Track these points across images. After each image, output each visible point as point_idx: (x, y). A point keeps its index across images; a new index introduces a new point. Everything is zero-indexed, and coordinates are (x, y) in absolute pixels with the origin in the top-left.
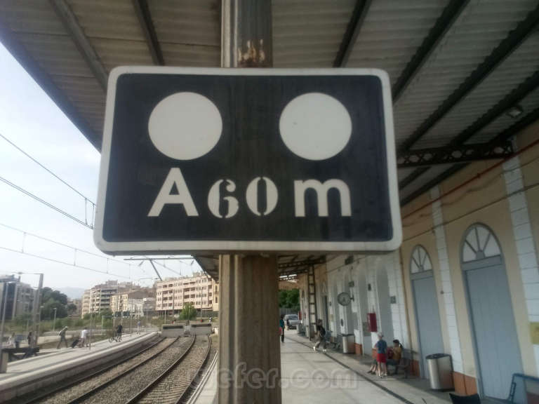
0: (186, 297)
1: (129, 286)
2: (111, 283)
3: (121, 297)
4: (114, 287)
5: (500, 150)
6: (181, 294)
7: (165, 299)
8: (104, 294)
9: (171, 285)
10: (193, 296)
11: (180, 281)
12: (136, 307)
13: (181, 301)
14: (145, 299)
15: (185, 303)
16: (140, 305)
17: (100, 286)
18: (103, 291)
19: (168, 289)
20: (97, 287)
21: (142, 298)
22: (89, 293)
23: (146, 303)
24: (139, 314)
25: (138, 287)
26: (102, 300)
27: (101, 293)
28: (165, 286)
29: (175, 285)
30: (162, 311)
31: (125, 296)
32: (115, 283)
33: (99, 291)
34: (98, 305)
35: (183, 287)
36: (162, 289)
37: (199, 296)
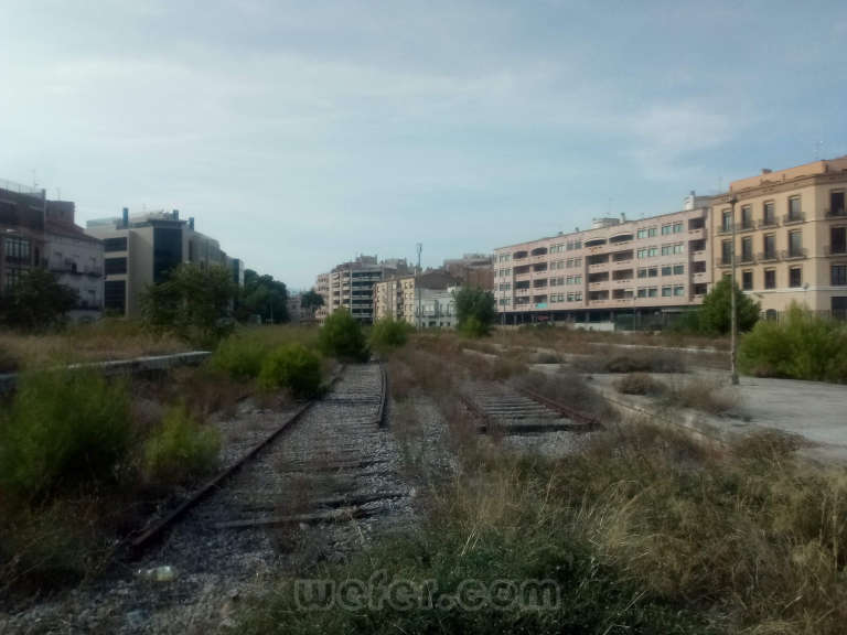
0: (597, 277)
2: (367, 260)
3: (399, 285)
4: (376, 268)
6: (579, 270)
7: (523, 285)
8: (356, 279)
9: (541, 252)
11: (573, 239)
12: (436, 305)
13: (577, 288)
14: (451, 290)
16: (445, 301)
17: (347, 266)
18: (355, 275)
19: (531, 260)
20: (339, 268)
21: (445, 288)
22: (327, 280)
24: (445, 320)
26: (355, 293)
27: (353, 280)
28: (521, 255)
29: (557, 249)
30: (514, 313)
31: (407, 282)
32: (373, 260)
33: (348, 275)
35: (587, 251)
36: (512, 263)
37: (653, 272)
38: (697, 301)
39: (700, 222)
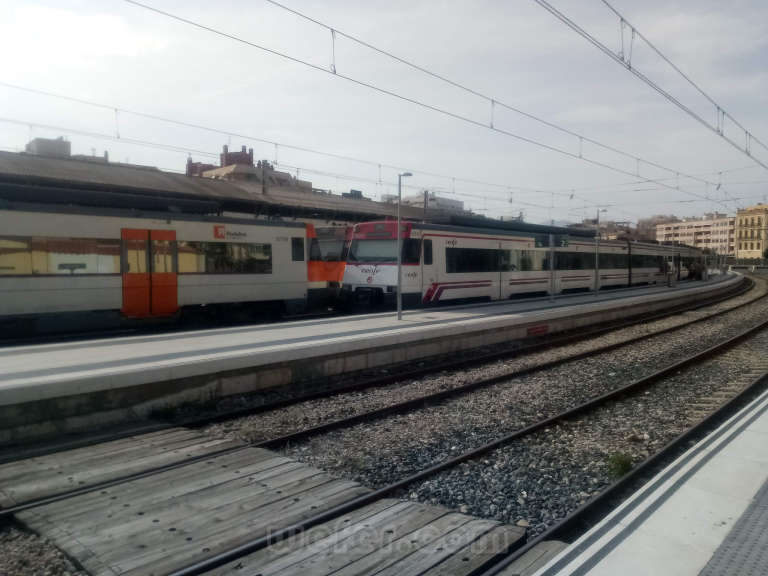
0: (698, 241)
6: (692, 238)
9: (676, 228)
10: (708, 241)
11: (690, 223)
19: (672, 232)
28: (668, 229)
29: (683, 228)
36: (665, 232)
37: (717, 241)
38: (731, 253)
39: (732, 223)
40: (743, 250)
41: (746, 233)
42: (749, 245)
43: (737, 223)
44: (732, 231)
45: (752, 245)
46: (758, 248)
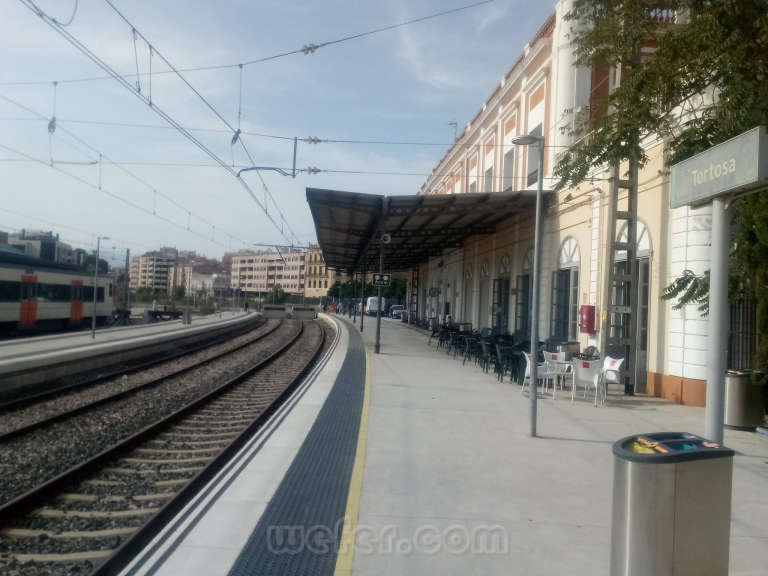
0: (271, 277)
1: (192, 256)
2: (167, 250)
3: (183, 270)
4: (172, 256)
5: (489, 230)
6: (265, 273)
7: (243, 277)
8: (159, 263)
9: (251, 261)
10: (280, 277)
11: (264, 257)
12: (203, 284)
13: (264, 281)
14: (215, 276)
15: (270, 285)
16: (209, 282)
17: (153, 253)
18: (157, 261)
19: (247, 265)
20: (148, 254)
21: (211, 274)
22: (138, 262)
23: (217, 280)
24: (208, 293)
25: (204, 259)
26: (157, 272)
27: (155, 263)
28: (243, 262)
29: (257, 261)
31: (188, 269)
33: (153, 260)
34: (150, 277)
35: (268, 264)
36: (239, 265)
37: (288, 277)
38: (301, 291)
39: (303, 258)
40: (312, 288)
41: (315, 269)
42: (317, 284)
43: (307, 259)
44: (302, 267)
45: (320, 283)
46: (326, 287)
